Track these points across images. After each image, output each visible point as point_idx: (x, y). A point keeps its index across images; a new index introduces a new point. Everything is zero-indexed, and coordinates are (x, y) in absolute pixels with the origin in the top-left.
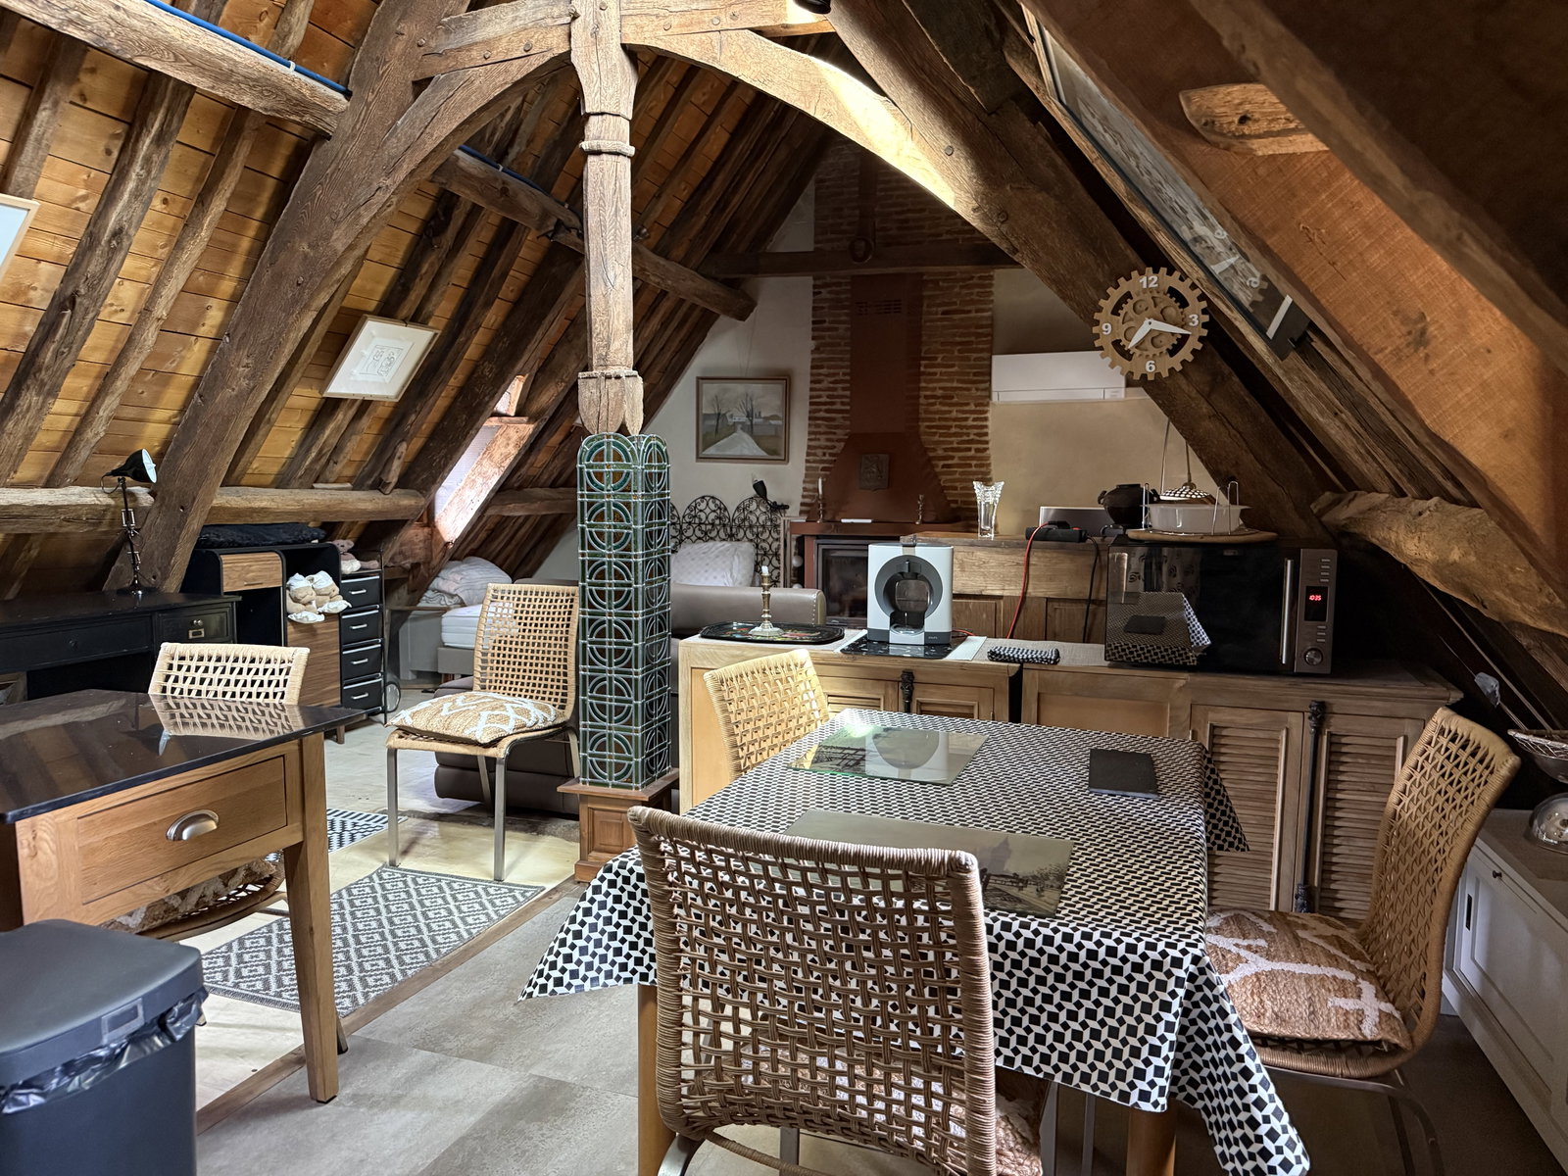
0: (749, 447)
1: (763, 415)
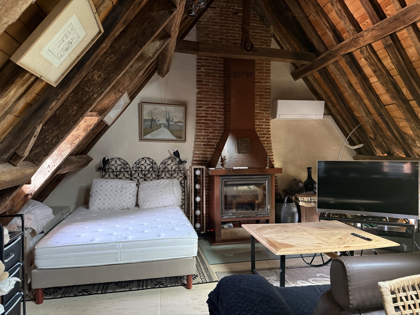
0: (167, 134)
1: (174, 121)
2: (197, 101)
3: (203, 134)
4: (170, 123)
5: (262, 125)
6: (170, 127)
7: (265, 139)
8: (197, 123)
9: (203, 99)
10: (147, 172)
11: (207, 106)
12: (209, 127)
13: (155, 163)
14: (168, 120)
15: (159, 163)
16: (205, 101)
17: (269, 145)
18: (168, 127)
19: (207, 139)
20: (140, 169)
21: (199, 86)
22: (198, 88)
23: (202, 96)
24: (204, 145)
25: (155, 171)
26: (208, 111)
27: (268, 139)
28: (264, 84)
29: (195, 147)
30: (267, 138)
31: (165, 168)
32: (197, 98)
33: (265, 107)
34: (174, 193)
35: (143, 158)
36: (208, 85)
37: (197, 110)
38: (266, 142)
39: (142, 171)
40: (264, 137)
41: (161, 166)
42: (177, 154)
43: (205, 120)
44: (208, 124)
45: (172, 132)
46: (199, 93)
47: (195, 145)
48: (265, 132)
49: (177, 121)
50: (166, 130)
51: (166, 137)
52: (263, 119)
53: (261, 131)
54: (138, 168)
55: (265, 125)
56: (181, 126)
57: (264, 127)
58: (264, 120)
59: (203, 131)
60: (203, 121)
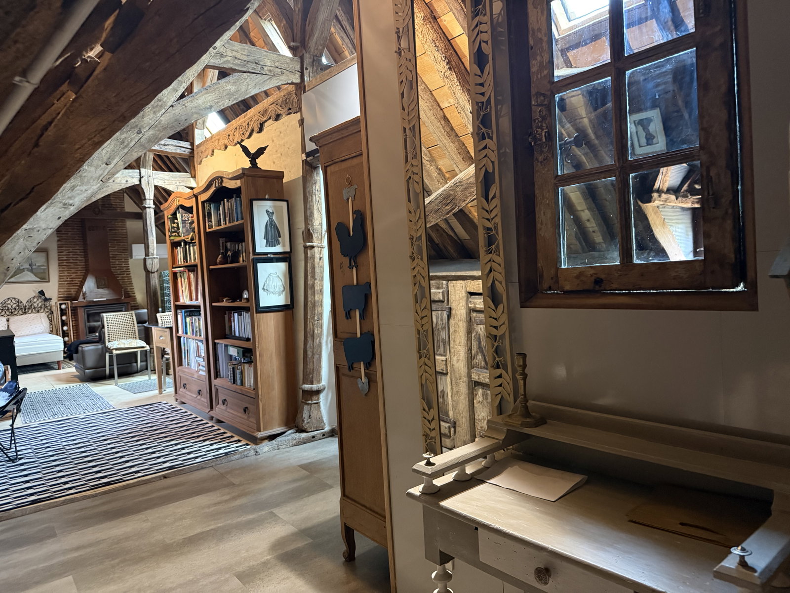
0: (31, 277)
1: (37, 265)
2: (58, 247)
3: (66, 274)
4: (33, 267)
5: (122, 264)
6: (33, 270)
7: (125, 275)
8: (59, 266)
9: (64, 246)
10: (13, 310)
11: (67, 251)
12: (71, 268)
13: (21, 302)
14: (31, 265)
15: (24, 302)
16: (66, 247)
17: (130, 280)
18: (31, 271)
19: (70, 278)
20: (6, 308)
21: (59, 235)
22: (58, 237)
23: (63, 243)
24: (67, 284)
25: (21, 309)
26: (69, 255)
27: (128, 276)
28: (120, 231)
29: (59, 286)
30: (127, 274)
31: (31, 306)
32: (58, 245)
33: (123, 250)
34: (42, 323)
35: (9, 299)
36: (68, 234)
37: (59, 255)
38: (126, 278)
39: (8, 309)
40: (124, 274)
41: (27, 304)
42: (42, 293)
43: (66, 263)
44: (70, 266)
45: (36, 275)
46: (59, 241)
47: (59, 284)
48: (125, 270)
49: (39, 265)
50: (29, 273)
51: (30, 279)
52: (121, 259)
53: (121, 269)
54: (5, 307)
55: (125, 264)
56: (44, 269)
57: (123, 265)
58: (123, 260)
59: (66, 272)
60: (65, 264)
